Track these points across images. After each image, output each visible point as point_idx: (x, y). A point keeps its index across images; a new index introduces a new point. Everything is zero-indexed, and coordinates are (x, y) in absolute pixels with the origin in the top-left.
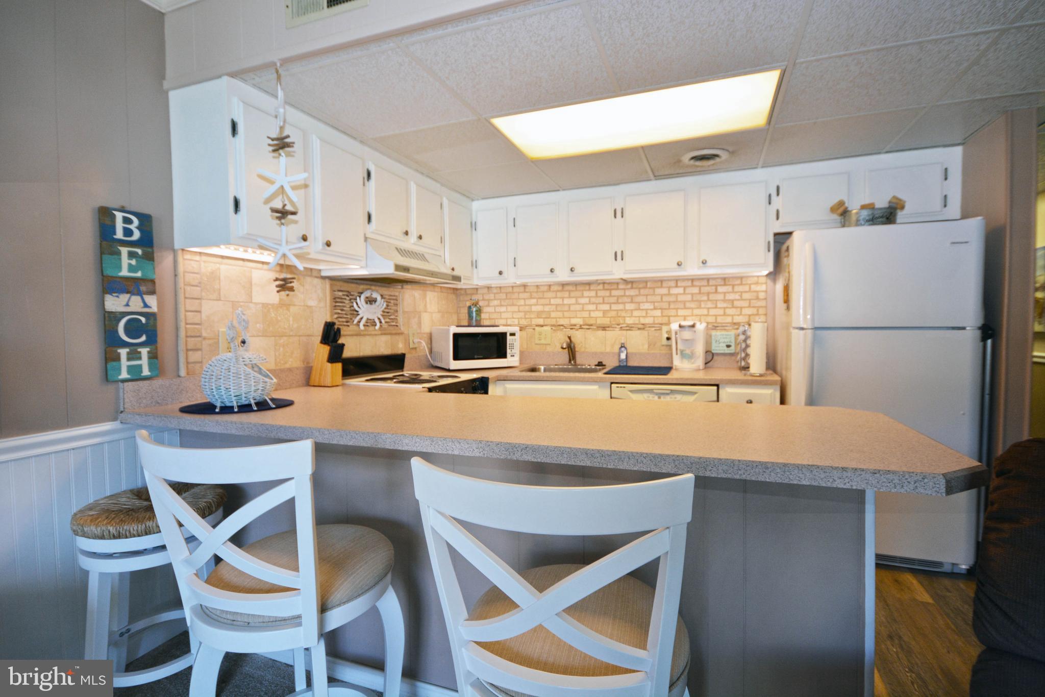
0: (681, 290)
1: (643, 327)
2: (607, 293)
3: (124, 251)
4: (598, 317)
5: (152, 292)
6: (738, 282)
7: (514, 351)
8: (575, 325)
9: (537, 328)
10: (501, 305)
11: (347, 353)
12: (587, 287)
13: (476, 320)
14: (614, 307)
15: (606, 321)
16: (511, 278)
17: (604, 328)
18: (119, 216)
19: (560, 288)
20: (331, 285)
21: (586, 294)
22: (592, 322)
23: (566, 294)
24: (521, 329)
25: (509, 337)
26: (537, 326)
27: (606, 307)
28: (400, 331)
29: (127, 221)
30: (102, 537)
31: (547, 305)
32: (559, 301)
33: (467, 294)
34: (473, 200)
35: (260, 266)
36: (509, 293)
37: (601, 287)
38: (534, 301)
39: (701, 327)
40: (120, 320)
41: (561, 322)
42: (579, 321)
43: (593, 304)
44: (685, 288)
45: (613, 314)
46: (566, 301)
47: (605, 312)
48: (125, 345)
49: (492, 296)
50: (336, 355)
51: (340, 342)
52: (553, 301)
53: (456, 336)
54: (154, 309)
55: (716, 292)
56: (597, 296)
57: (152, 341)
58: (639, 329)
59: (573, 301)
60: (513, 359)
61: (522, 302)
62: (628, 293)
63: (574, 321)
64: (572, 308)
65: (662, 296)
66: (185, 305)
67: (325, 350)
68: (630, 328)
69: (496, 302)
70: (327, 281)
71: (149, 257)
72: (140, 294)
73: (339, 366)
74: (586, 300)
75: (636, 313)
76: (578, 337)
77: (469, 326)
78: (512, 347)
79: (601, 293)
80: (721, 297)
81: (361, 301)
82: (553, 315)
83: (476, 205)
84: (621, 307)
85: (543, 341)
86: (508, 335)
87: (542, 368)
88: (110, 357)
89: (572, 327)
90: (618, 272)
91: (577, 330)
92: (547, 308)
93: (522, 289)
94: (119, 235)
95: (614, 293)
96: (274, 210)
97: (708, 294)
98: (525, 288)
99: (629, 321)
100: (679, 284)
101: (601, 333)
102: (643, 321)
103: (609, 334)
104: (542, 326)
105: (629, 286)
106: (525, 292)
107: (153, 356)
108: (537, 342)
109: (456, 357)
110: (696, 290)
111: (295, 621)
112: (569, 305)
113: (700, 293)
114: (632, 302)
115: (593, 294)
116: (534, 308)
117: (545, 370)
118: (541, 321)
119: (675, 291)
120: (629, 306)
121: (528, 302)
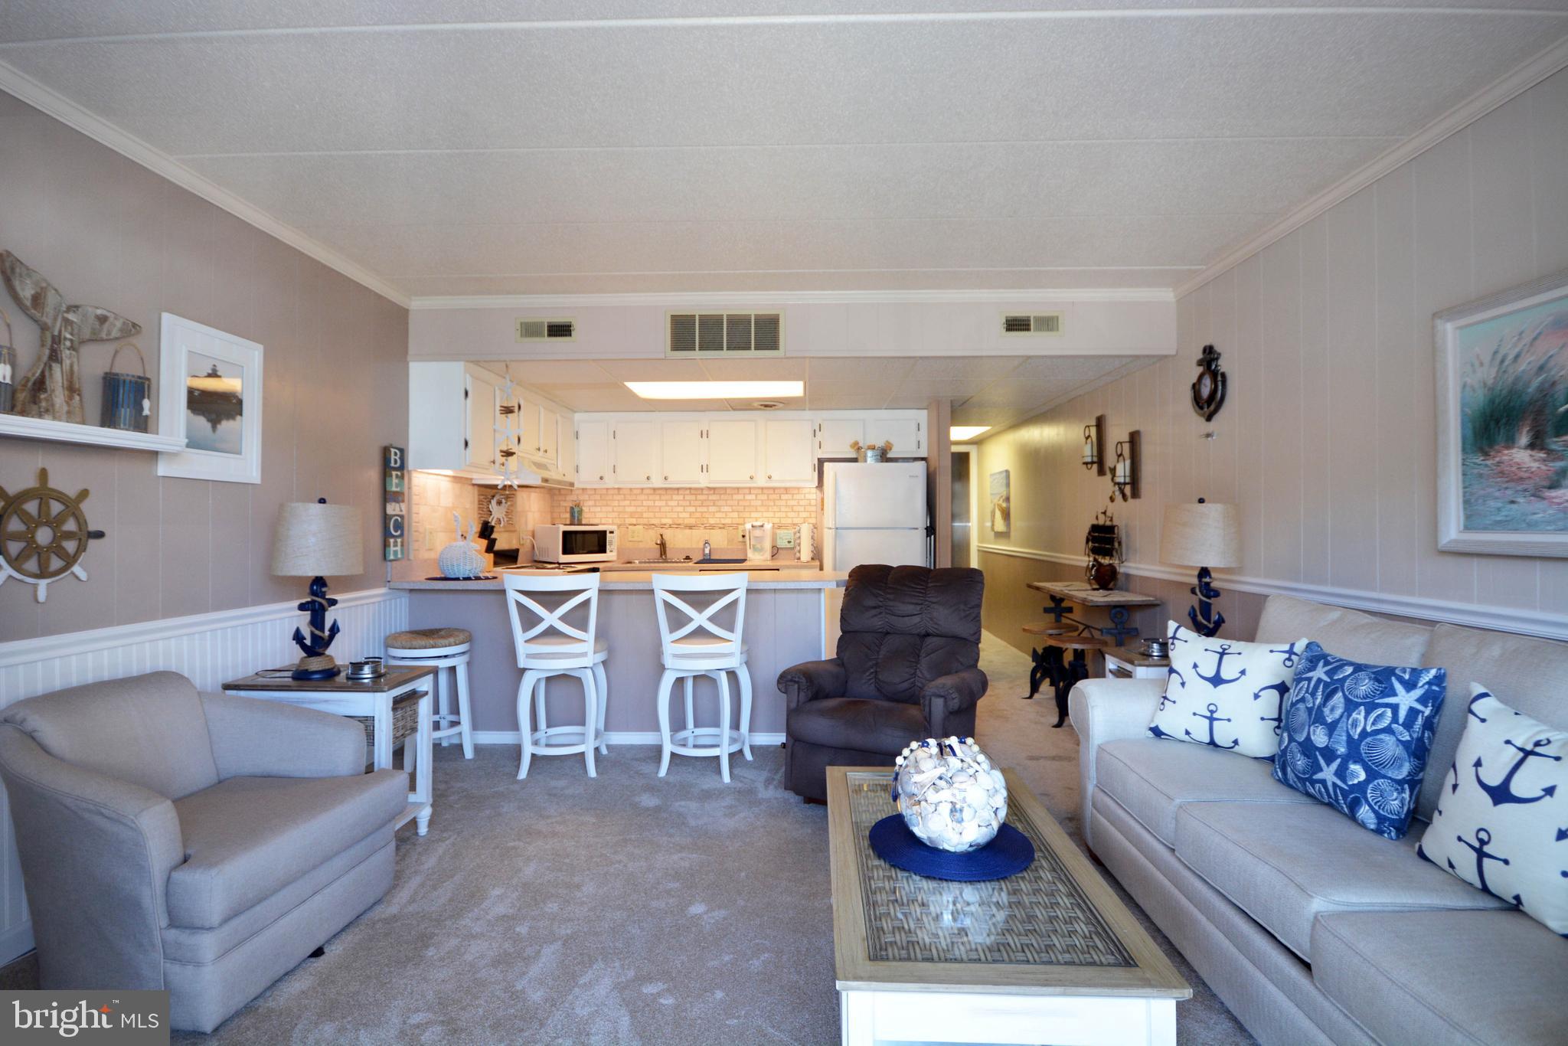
0: (753, 497)
1: (723, 527)
2: (693, 497)
3: (394, 473)
4: (685, 517)
5: (403, 501)
6: (796, 492)
7: (612, 547)
8: (665, 525)
9: (630, 527)
10: (596, 506)
11: (498, 547)
12: (676, 492)
13: (578, 520)
14: (699, 509)
15: (692, 521)
16: (610, 482)
17: (691, 527)
18: (393, 450)
19: (652, 492)
20: (479, 491)
21: (675, 497)
22: (680, 521)
23: (658, 497)
24: (619, 526)
25: (608, 535)
26: (630, 525)
27: (692, 509)
28: (513, 529)
29: (396, 454)
30: (425, 648)
31: (639, 506)
32: (650, 503)
33: (560, 494)
34: (575, 412)
35: (443, 478)
36: (605, 495)
37: (688, 492)
38: (627, 503)
39: (768, 526)
40: (391, 519)
41: (653, 521)
42: (668, 521)
43: (681, 506)
44: (756, 495)
45: (698, 515)
46: (657, 503)
47: (691, 513)
48: (393, 536)
49: (586, 497)
50: (490, 549)
51: (493, 536)
52: (645, 503)
53: (565, 533)
54: (404, 513)
55: (780, 499)
56: (684, 500)
57: (401, 535)
58: (720, 528)
59: (664, 503)
60: (611, 554)
61: (616, 503)
62: (711, 498)
63: (664, 521)
64: (663, 509)
65: (739, 500)
66: (415, 509)
67: (484, 543)
68: (712, 527)
69: (591, 503)
70: (476, 488)
71: (402, 477)
72: (398, 502)
73: (492, 555)
74: (675, 503)
75: (718, 515)
76: (668, 535)
77: (571, 524)
78: (611, 544)
79: (687, 498)
80: (783, 503)
81: (494, 502)
82: (645, 515)
83: (578, 416)
84: (705, 509)
85: (636, 539)
86: (608, 532)
87: (637, 562)
88: (386, 545)
89: (663, 526)
90: (703, 481)
91: (667, 529)
92: (639, 509)
93: (616, 491)
94: (392, 464)
95: (700, 497)
96: (502, 451)
97: (774, 500)
98: (619, 491)
99: (712, 521)
100: (752, 491)
101: (688, 531)
102: (723, 521)
103: (695, 532)
104: (635, 525)
105: (712, 492)
106: (619, 494)
107: (402, 545)
108: (630, 539)
109: (565, 552)
110: (765, 497)
111: (584, 655)
112: (660, 507)
113: (768, 500)
114: (714, 505)
115: (681, 497)
116: (628, 509)
117: (640, 563)
118: (634, 521)
119: (748, 497)
120: (712, 509)
121: (622, 503)
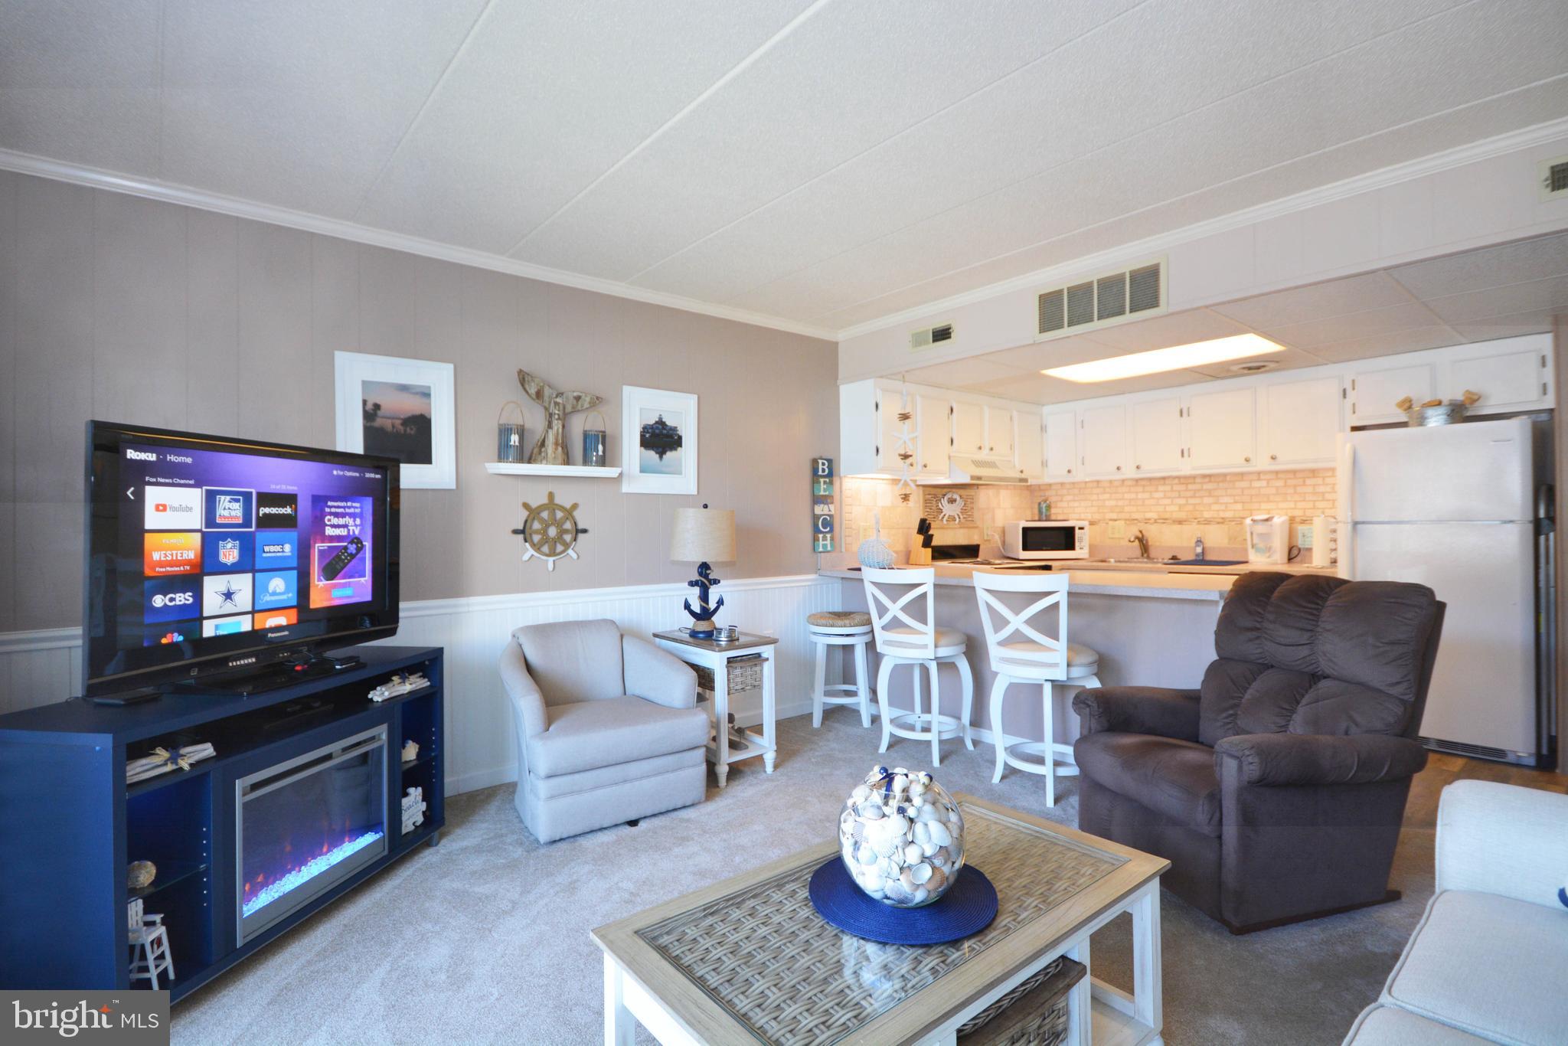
0: (1264, 483)
1: (1223, 521)
2: (1183, 487)
3: (822, 480)
4: (1173, 510)
5: (832, 503)
6: (1330, 474)
7: (1083, 544)
8: (1149, 519)
9: (1111, 523)
10: (1074, 501)
11: (935, 542)
12: (1162, 482)
13: (1046, 516)
14: (1191, 501)
15: (1182, 515)
16: (1079, 476)
17: (1180, 522)
18: (820, 461)
19: (1134, 483)
20: (923, 491)
21: (1161, 488)
22: (1167, 516)
23: (1140, 489)
24: (1092, 523)
25: (1077, 531)
26: (1111, 520)
27: (1182, 501)
28: (975, 525)
29: (823, 464)
31: (1120, 499)
32: (1133, 496)
33: (1040, 490)
34: (1043, 405)
35: (881, 481)
36: (1081, 488)
37: (1176, 481)
38: (1107, 496)
39: (1279, 520)
40: (819, 519)
41: (1135, 516)
42: (1153, 515)
43: (1169, 498)
44: (1268, 481)
45: (1190, 508)
46: (1140, 496)
47: (1180, 506)
48: (822, 532)
49: (1065, 492)
50: (927, 543)
51: (930, 532)
52: (1126, 496)
53: (1025, 530)
54: (833, 513)
55: (1304, 484)
56: (1172, 490)
57: (831, 531)
58: (1218, 523)
59: (1146, 495)
60: (1082, 551)
61: (1095, 497)
62: (1205, 487)
63: (1148, 515)
64: (1147, 502)
65: (1243, 489)
66: (846, 509)
67: (921, 538)
68: (1208, 522)
69: (1070, 498)
70: (921, 488)
71: (831, 483)
72: (827, 504)
73: (929, 550)
74: (1161, 495)
75: (1215, 507)
76: (1153, 533)
77: (1040, 520)
78: (1081, 541)
79: (1176, 488)
80: (1310, 489)
81: (945, 501)
82: (1127, 509)
83: (1046, 409)
84: (1197, 501)
85: (1117, 536)
86: (1077, 529)
87: (1112, 560)
88: (815, 539)
89: (1147, 521)
90: (1186, 468)
91: (1151, 524)
92: (1120, 503)
93: (1095, 484)
94: (820, 473)
95: (1190, 487)
96: (900, 455)
97: (1295, 486)
99: (1207, 515)
100: (1262, 477)
101: (1176, 527)
102: (1222, 515)
103: (1185, 528)
104: (1116, 520)
105: (1207, 480)
106: (1098, 487)
107: (832, 539)
108: (1111, 536)
109: (1025, 548)
110: (1280, 483)
112: (1143, 500)
113: (1285, 486)
114: (1210, 496)
115: (1168, 488)
116: (1107, 503)
117: (1116, 562)
118: (1114, 516)
119: (1257, 484)
120: (1206, 500)
121: (1101, 497)
